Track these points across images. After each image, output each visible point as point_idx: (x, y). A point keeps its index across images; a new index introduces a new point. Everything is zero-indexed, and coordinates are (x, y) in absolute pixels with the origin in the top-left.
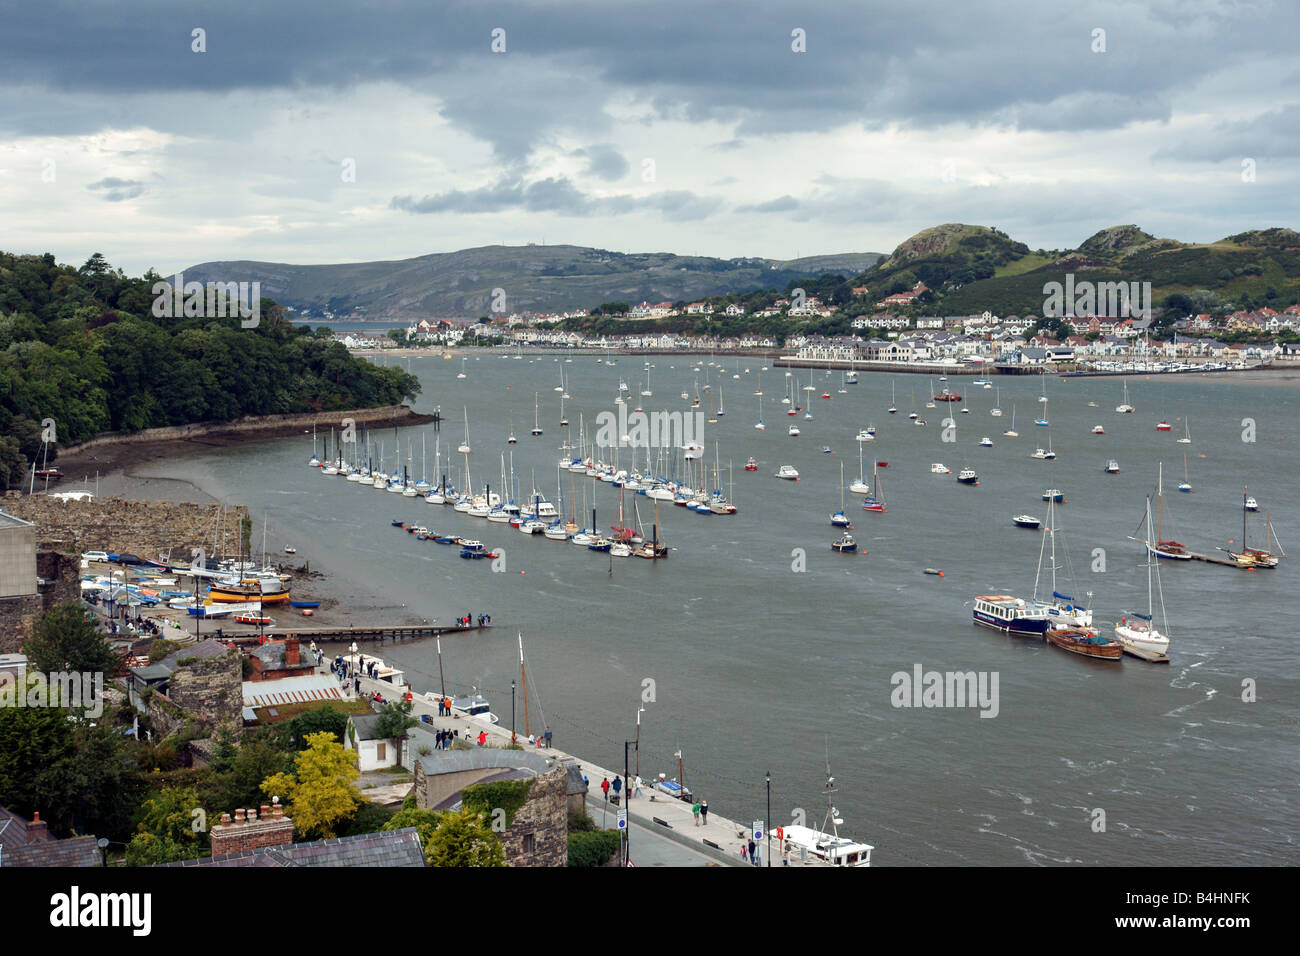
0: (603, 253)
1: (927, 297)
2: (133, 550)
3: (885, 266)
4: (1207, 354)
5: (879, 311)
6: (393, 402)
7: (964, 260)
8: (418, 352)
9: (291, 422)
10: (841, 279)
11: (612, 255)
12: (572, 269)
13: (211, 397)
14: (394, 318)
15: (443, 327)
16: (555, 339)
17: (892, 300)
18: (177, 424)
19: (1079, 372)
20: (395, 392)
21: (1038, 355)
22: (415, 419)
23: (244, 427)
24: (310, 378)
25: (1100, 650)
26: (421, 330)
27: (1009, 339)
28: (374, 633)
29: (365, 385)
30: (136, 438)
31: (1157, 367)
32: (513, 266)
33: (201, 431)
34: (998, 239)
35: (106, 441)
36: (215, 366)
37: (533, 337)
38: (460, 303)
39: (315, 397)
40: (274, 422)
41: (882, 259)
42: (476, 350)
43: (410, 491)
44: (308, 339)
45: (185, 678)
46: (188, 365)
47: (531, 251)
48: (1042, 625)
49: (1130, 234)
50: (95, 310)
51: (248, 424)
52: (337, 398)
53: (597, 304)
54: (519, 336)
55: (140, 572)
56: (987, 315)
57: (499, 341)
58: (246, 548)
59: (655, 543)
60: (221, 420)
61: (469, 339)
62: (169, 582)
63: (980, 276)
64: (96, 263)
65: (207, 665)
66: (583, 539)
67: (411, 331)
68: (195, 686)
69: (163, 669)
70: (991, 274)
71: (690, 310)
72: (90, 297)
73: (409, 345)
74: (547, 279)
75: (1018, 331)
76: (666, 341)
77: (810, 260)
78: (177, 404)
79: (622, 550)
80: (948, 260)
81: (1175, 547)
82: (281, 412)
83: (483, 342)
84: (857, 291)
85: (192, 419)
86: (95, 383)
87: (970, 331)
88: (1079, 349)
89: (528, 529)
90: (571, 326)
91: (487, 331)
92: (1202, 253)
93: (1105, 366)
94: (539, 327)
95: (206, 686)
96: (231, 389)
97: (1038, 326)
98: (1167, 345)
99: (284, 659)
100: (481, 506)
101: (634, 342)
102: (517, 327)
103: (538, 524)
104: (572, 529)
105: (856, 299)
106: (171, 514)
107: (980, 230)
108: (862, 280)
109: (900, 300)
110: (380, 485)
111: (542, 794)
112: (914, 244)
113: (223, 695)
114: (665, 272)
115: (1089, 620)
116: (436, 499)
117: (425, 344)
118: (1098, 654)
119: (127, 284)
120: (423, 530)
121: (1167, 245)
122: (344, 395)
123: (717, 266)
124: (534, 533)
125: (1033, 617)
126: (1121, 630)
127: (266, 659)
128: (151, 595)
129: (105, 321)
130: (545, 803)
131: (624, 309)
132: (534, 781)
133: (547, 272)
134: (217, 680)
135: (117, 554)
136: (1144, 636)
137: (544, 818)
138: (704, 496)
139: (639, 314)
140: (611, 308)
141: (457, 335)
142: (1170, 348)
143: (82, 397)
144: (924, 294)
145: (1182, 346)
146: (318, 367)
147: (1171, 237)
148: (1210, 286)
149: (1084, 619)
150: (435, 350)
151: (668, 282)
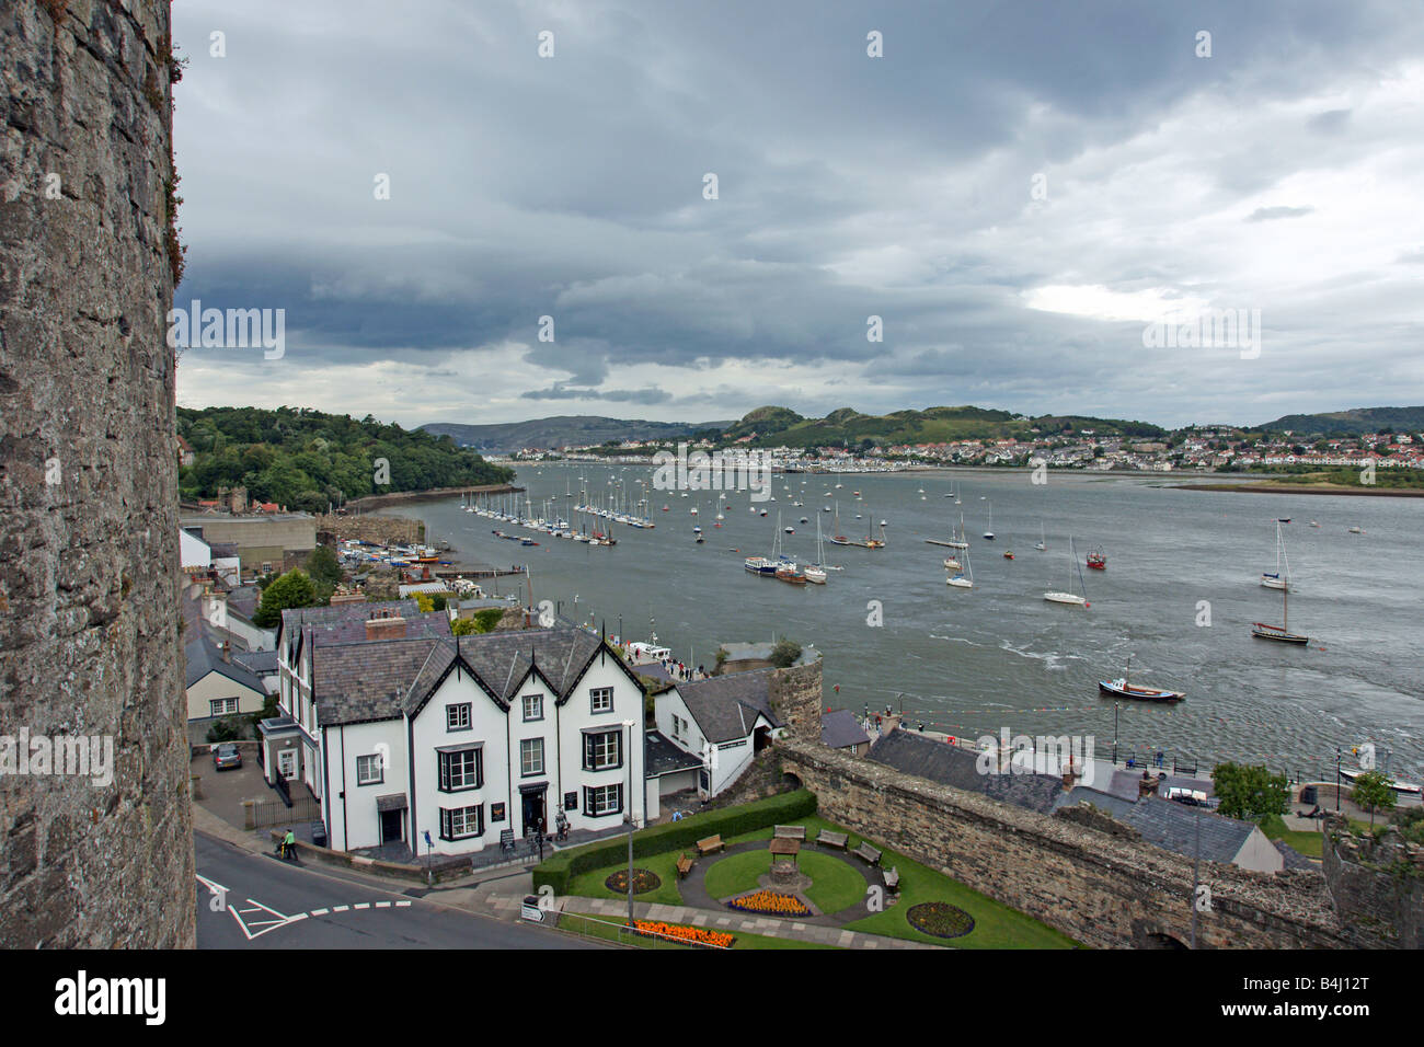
0: (612, 420)
1: (757, 439)
2: (371, 540)
3: (739, 425)
4: (879, 465)
5: (736, 445)
6: (504, 482)
7: (775, 423)
8: (522, 463)
9: (456, 491)
10: (718, 430)
11: (616, 421)
12: (597, 427)
13: (419, 479)
14: (512, 450)
15: (534, 452)
16: (586, 458)
17: (741, 440)
18: (403, 491)
19: (823, 472)
20: (505, 478)
21: (804, 464)
22: (514, 490)
23: (433, 493)
24: (465, 471)
25: (796, 579)
26: (524, 453)
27: (792, 458)
28: (475, 574)
29: (490, 474)
30: (382, 497)
31: (857, 470)
32: (570, 426)
33: (414, 495)
34: (790, 413)
35: (370, 498)
36: (421, 464)
37: (575, 457)
38: (545, 442)
39: (467, 479)
40: (448, 490)
41: (737, 422)
42: (549, 463)
43: (504, 519)
44: (464, 453)
45: (372, 579)
46: (408, 464)
47: (579, 419)
48: (773, 570)
49: (848, 412)
50: (365, 439)
51: (436, 491)
52: (477, 480)
53: (605, 442)
54: (569, 456)
55: (373, 549)
56: (784, 447)
57: (560, 458)
58: (423, 540)
59: (610, 538)
60: (423, 489)
61: (546, 457)
62: (386, 553)
63: (781, 430)
64: (369, 418)
65: (382, 574)
66: (578, 538)
67: (519, 453)
68: (376, 583)
69: (364, 576)
70: (786, 429)
71: (649, 444)
72: (365, 433)
73: (518, 460)
74: (586, 432)
75: (798, 454)
76: (637, 459)
77: (708, 424)
78: (403, 481)
79: (596, 542)
80: (767, 423)
81: (843, 539)
82: (451, 486)
83: (552, 458)
84: (725, 436)
85: (410, 489)
86: (365, 471)
87: (776, 454)
88: (823, 462)
89: (554, 534)
90: (593, 451)
91: (554, 454)
92: (879, 420)
93: (834, 469)
94: (578, 452)
95: (381, 583)
96: (429, 475)
97: (806, 453)
98: (862, 461)
99: (422, 576)
100: (535, 525)
101: (622, 459)
102: (568, 452)
103: (559, 532)
104: (574, 533)
105: (725, 440)
106: (388, 524)
107: (781, 409)
108: (728, 432)
109: (745, 440)
110: (491, 516)
111: (509, 615)
112: (751, 415)
113: (390, 588)
114: (640, 428)
115: (795, 568)
116: (515, 522)
117: (525, 460)
118: (796, 581)
119: (383, 428)
120: (502, 534)
121: (864, 416)
122: (481, 479)
123: (664, 426)
124: (558, 535)
125: (770, 566)
126: (807, 571)
127: (415, 576)
128: (376, 557)
129: (371, 443)
130: (511, 619)
131: (618, 444)
132: (505, 610)
133: (587, 428)
134: (387, 580)
135: (364, 542)
136: (816, 573)
137: (510, 626)
138: (641, 521)
139: (624, 446)
140: (612, 443)
141: (540, 456)
142: (863, 462)
143: (359, 478)
144: (756, 438)
145: (868, 461)
146: (469, 466)
147: (865, 413)
148: (882, 435)
149: (793, 567)
150: (531, 462)
151: (642, 433)
